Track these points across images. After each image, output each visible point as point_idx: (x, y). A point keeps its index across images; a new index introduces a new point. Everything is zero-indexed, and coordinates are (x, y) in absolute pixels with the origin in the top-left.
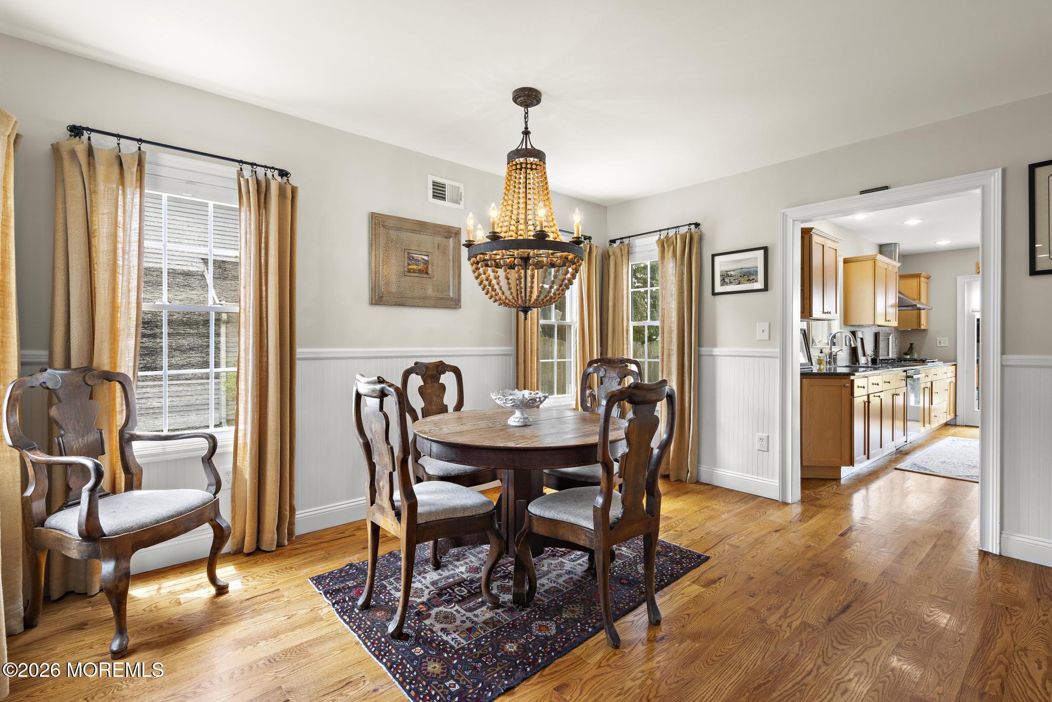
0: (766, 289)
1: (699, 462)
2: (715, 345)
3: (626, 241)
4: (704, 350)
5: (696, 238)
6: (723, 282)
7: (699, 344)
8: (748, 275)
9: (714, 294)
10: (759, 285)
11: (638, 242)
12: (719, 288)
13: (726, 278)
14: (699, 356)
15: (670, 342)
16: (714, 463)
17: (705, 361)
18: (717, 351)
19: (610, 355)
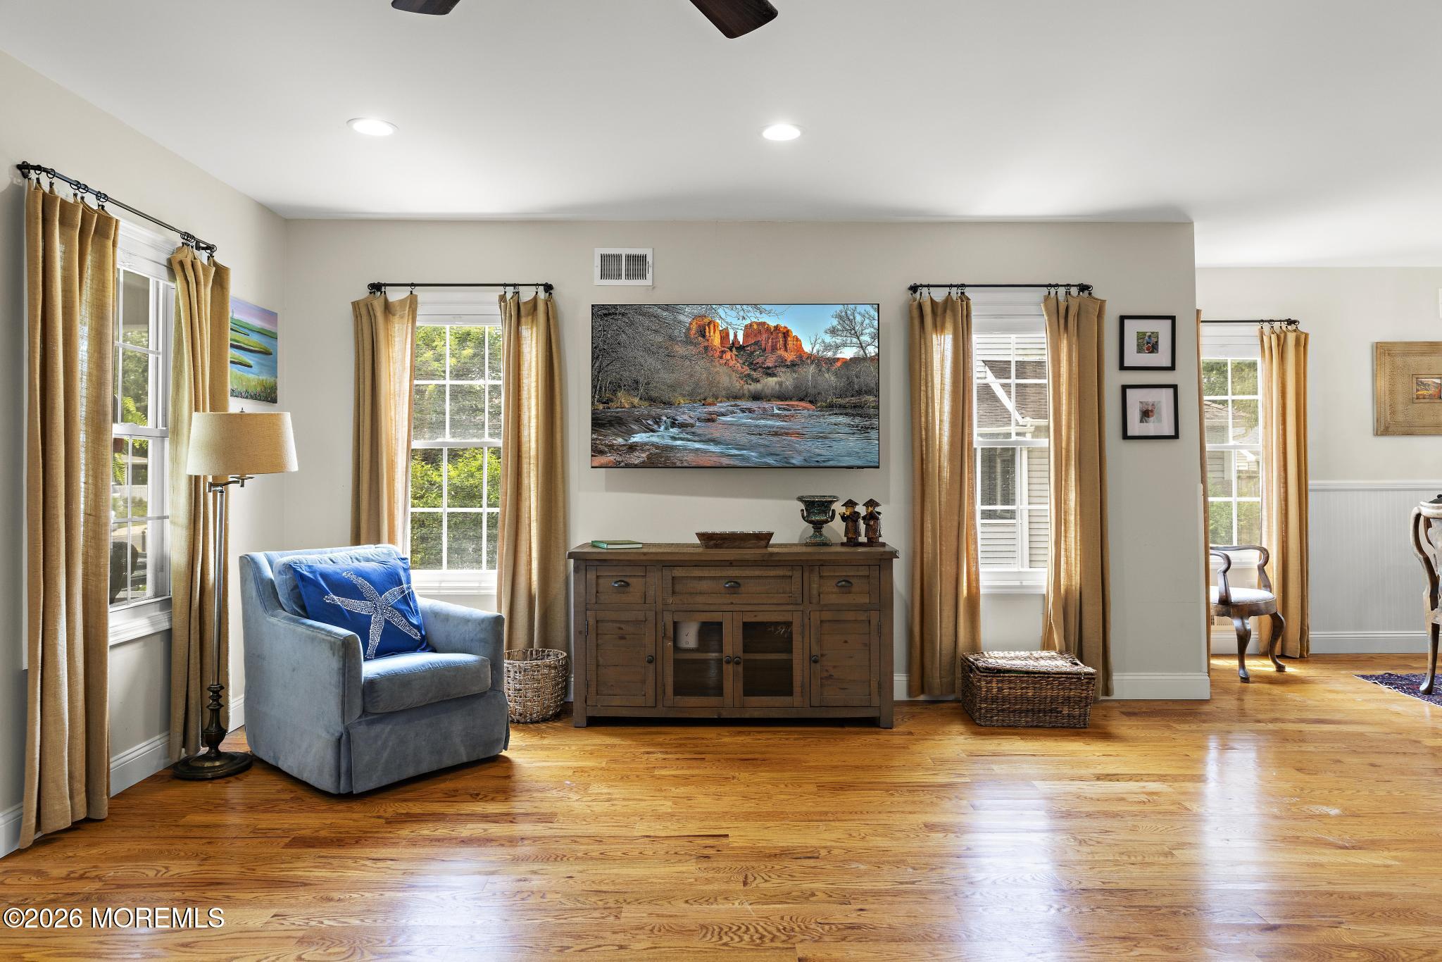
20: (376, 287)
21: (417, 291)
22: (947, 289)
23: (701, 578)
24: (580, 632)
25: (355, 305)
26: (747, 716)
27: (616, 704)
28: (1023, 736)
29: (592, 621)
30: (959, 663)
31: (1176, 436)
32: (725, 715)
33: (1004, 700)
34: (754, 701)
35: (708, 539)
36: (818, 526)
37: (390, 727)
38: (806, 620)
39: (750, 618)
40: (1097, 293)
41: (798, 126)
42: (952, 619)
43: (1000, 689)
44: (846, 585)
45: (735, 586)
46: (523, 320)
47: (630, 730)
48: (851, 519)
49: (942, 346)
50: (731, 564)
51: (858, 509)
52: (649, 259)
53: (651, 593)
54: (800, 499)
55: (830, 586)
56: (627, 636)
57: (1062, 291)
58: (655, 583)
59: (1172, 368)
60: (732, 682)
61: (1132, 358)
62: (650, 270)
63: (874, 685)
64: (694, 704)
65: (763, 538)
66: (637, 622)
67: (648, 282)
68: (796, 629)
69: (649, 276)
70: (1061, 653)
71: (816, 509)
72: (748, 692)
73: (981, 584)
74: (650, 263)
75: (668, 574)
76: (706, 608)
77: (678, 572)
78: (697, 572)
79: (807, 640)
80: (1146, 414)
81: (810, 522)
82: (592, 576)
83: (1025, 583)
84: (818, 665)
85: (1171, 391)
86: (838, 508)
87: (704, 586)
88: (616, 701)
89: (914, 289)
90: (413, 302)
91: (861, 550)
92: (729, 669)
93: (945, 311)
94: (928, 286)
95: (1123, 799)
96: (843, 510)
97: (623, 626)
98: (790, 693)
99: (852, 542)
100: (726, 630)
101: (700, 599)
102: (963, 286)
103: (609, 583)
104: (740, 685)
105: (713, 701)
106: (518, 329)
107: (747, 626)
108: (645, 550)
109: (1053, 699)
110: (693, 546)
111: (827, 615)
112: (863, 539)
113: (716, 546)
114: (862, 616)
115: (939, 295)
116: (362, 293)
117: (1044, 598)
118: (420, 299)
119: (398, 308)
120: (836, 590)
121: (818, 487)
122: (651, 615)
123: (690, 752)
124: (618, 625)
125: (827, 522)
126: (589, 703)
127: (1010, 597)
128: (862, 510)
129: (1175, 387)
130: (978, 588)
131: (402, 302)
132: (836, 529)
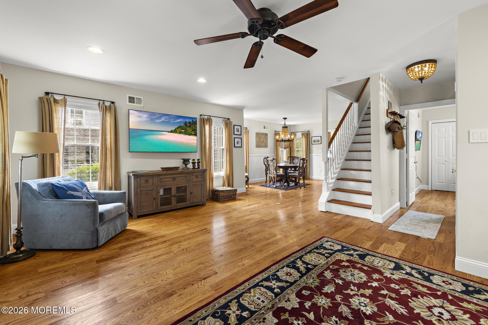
0: (321, 144)
1: (310, 175)
2: (312, 154)
3: (295, 133)
4: (310, 154)
5: (309, 134)
6: (314, 142)
7: (310, 153)
8: (318, 141)
9: (312, 144)
10: (320, 143)
11: (297, 133)
12: (313, 143)
13: (314, 141)
14: (309, 156)
15: (304, 153)
16: (312, 175)
17: (311, 156)
18: (313, 155)
19: (292, 156)
20: (47, 94)
21: (66, 97)
22: (207, 116)
23: (167, 178)
24: (135, 194)
25: (40, 98)
26: (177, 208)
27: (146, 211)
28: (230, 202)
29: (139, 191)
30: (211, 191)
31: (241, 147)
32: (172, 209)
33: (224, 196)
34: (179, 204)
35: (164, 169)
36: (186, 165)
37: (106, 225)
38: (190, 185)
39: (178, 186)
40: (231, 120)
41: (206, 80)
42: (209, 183)
43: (223, 194)
44: (197, 176)
45: (174, 179)
46: (107, 111)
47: (150, 217)
48: (194, 163)
49: (207, 127)
50: (174, 174)
51: (195, 161)
52: (142, 99)
53: (154, 182)
54: (182, 159)
55: (194, 177)
56: (148, 194)
57: (226, 119)
58: (155, 180)
59: (241, 135)
60: (174, 200)
61: (236, 133)
62: (143, 102)
63: (203, 197)
64: (165, 208)
65: (177, 168)
66: (151, 190)
67: (142, 105)
68: (187, 187)
69: (142, 104)
70: (227, 186)
71: (185, 161)
72: (177, 203)
73: (214, 175)
74: (143, 101)
75: (158, 177)
76: (168, 185)
77: (161, 177)
78: (166, 177)
79: (190, 189)
80: (238, 143)
81: (184, 164)
82: (139, 180)
83: (220, 174)
84: (192, 195)
85: (241, 139)
86: (191, 161)
87: (168, 180)
88: (145, 210)
89: (201, 115)
90: (65, 101)
91: (196, 169)
92: (173, 198)
93: (207, 120)
94: (204, 115)
95: (255, 208)
96: (192, 161)
97: (147, 191)
98: (186, 201)
99: (194, 168)
100: (173, 189)
101: (167, 183)
102: (210, 116)
103: (143, 181)
104: (176, 201)
105: (170, 206)
106: (106, 113)
107: (177, 188)
108: (149, 172)
109: (231, 195)
110: (160, 171)
111: (194, 184)
112: (196, 167)
113: (167, 170)
114: (200, 183)
115: (206, 117)
116: (42, 95)
117: (223, 177)
118: (67, 100)
119: (60, 102)
120: (195, 178)
121: (186, 157)
122: (155, 188)
123: (173, 217)
124: (146, 191)
125: (188, 164)
126: (138, 212)
127: (218, 177)
128: (196, 161)
129: (241, 138)
130: (213, 176)
131: (62, 100)
132: (190, 166)
